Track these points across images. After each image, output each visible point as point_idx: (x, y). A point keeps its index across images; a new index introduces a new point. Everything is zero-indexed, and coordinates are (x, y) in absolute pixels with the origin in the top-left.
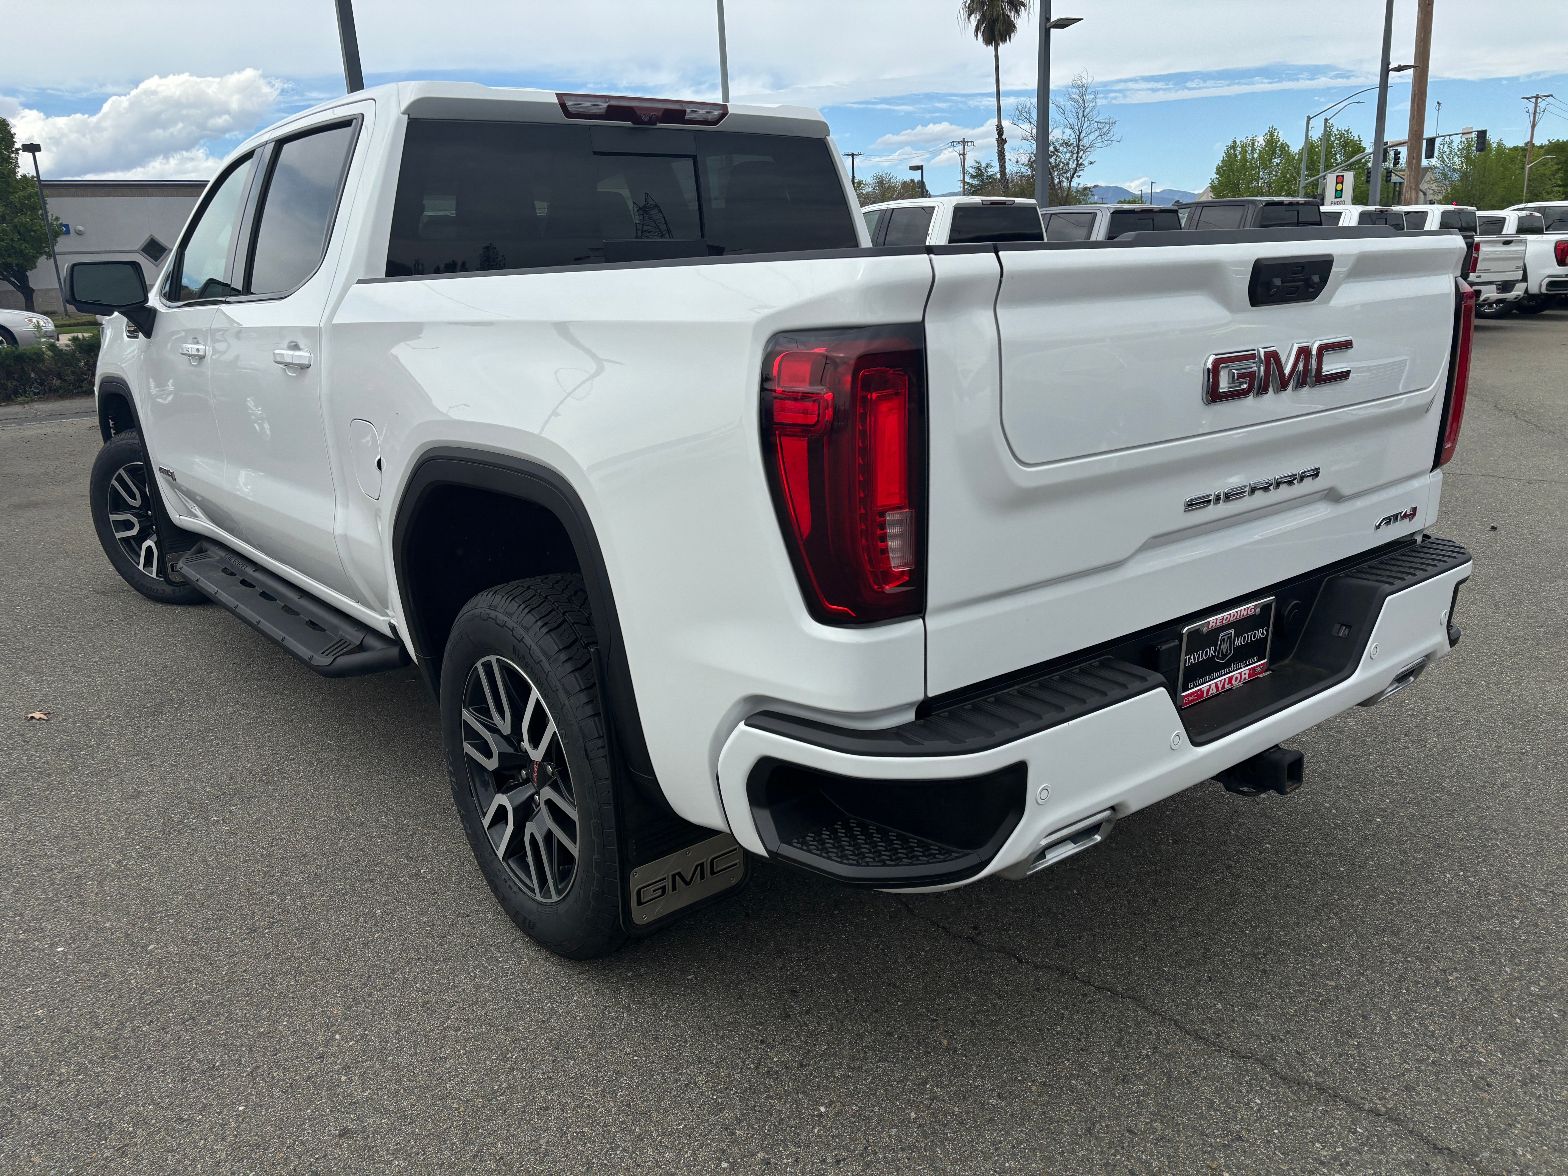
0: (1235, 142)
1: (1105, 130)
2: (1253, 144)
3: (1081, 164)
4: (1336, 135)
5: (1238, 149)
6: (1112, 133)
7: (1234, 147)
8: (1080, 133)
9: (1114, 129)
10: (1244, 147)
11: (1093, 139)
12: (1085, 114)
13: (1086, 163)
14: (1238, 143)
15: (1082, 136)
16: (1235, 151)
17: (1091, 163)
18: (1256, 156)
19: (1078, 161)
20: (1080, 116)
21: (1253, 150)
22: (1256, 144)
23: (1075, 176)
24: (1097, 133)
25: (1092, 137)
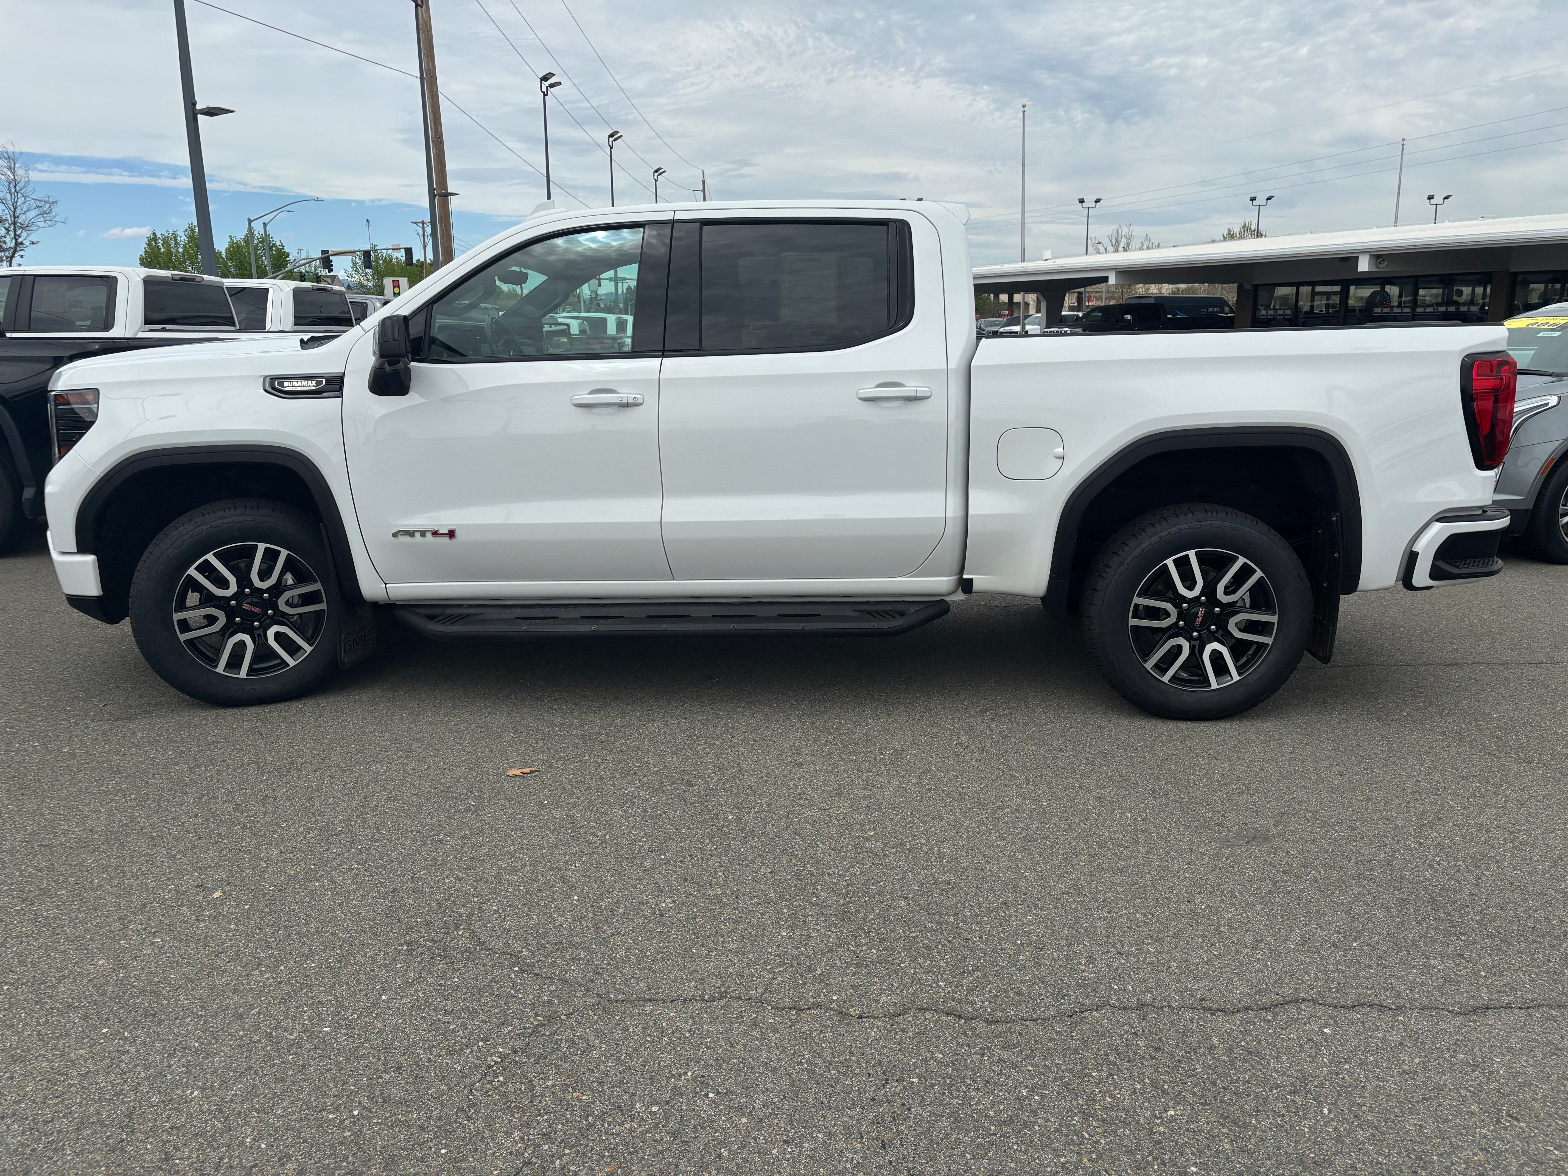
0: (154, 234)
1: (46, 208)
2: (176, 240)
3: (22, 243)
4: (258, 239)
5: (160, 241)
6: (54, 213)
7: (155, 238)
8: (15, 209)
9: (55, 210)
10: (166, 241)
11: (31, 217)
12: (18, 188)
13: (26, 243)
14: (159, 235)
15: (18, 213)
16: (156, 243)
17: (33, 243)
18: (181, 250)
19: (16, 240)
20: (13, 190)
21: (177, 244)
22: (179, 238)
23: (16, 255)
24: (37, 211)
25: (32, 214)
